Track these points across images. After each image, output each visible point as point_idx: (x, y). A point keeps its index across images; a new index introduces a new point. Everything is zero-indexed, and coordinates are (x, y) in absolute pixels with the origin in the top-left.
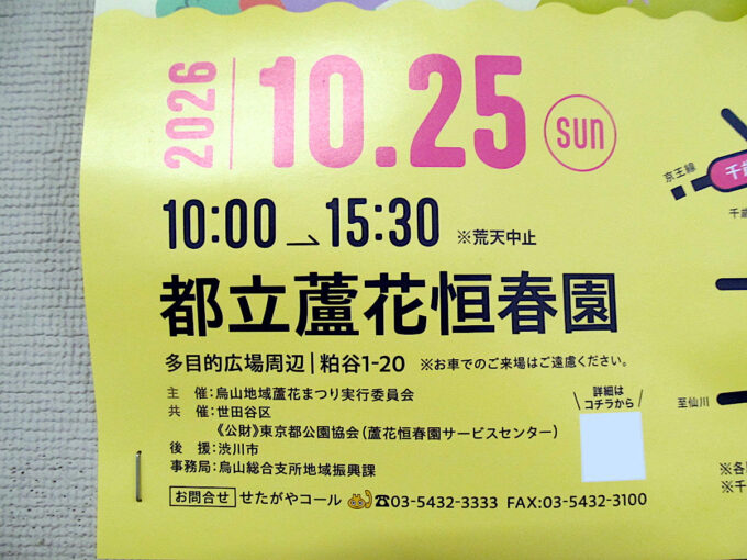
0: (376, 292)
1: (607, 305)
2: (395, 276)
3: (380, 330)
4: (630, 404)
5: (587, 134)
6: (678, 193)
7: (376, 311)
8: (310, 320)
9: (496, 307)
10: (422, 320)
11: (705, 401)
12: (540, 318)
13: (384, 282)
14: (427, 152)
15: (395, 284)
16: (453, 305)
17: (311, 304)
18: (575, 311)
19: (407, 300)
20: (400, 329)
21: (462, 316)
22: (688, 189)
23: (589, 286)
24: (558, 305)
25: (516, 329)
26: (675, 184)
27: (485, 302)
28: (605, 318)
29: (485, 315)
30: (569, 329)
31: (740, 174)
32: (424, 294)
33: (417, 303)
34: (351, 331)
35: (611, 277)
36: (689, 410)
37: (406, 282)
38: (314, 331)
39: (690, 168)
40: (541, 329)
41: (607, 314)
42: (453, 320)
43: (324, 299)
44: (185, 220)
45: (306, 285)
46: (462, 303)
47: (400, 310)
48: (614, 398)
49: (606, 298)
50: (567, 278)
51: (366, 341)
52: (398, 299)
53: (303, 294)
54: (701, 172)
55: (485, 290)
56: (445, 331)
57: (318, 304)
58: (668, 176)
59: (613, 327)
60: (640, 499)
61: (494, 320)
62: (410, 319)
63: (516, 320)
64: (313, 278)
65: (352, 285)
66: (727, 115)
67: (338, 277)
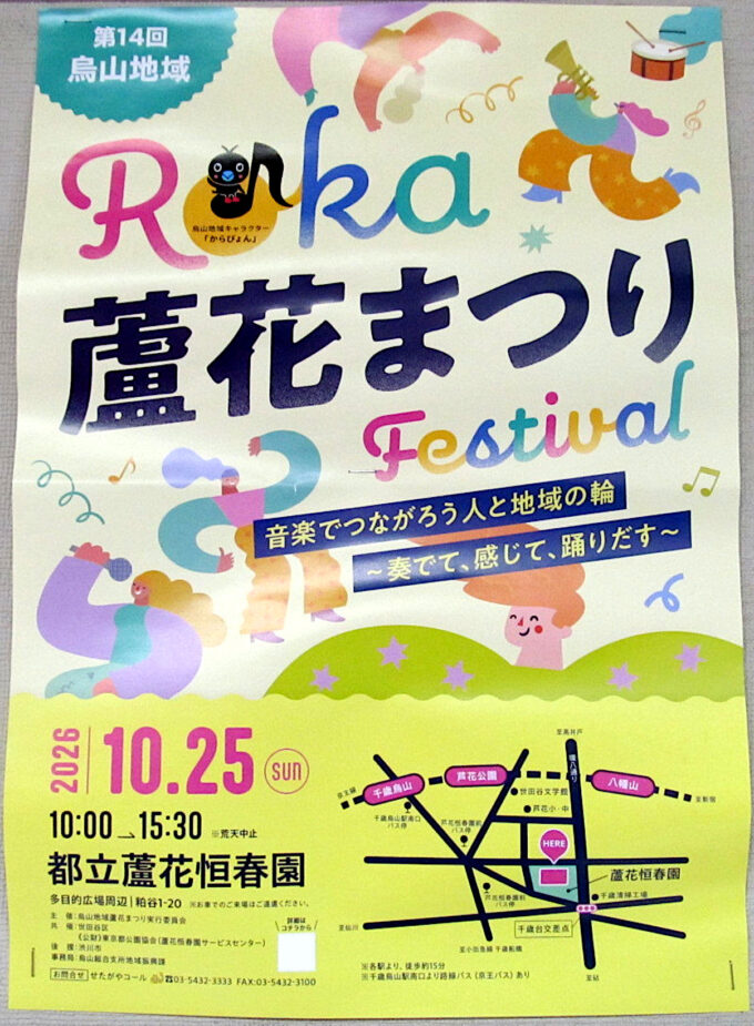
0: (166, 864)
1: (298, 871)
2: (176, 856)
3: (168, 885)
4: (309, 928)
5: (291, 772)
6: (345, 805)
7: (166, 874)
8: (130, 878)
9: (232, 873)
10: (191, 880)
11: (356, 927)
12: (258, 879)
13: (170, 859)
14: (197, 785)
15: (176, 860)
16: (208, 872)
17: (131, 870)
18: (279, 875)
19: (182, 869)
20: (179, 885)
21: (213, 878)
22: (351, 803)
23: (288, 861)
24: (269, 871)
25: (244, 885)
26: (343, 800)
27: (226, 870)
28: (296, 879)
29: (226, 878)
30: (275, 885)
31: (382, 795)
32: (192, 866)
33: (188, 871)
34: (152, 885)
35: (302, 855)
36: (345, 932)
37: (182, 860)
38: (132, 884)
39: (353, 790)
40: (258, 885)
41: (298, 876)
42: (208, 880)
43: (138, 867)
44: (62, 823)
45: (128, 860)
46: (213, 871)
47: (179, 875)
48: (299, 925)
49: (298, 868)
50: (275, 856)
51: (160, 891)
52: (178, 869)
53: (126, 864)
54: (359, 793)
55: (226, 864)
56: (203, 886)
57: (135, 870)
58: (340, 795)
59: (302, 884)
60: (312, 982)
61: (231, 880)
62: (184, 880)
63: (244, 880)
64: (132, 856)
65: (153, 860)
66: (377, 759)
67: (145, 856)
